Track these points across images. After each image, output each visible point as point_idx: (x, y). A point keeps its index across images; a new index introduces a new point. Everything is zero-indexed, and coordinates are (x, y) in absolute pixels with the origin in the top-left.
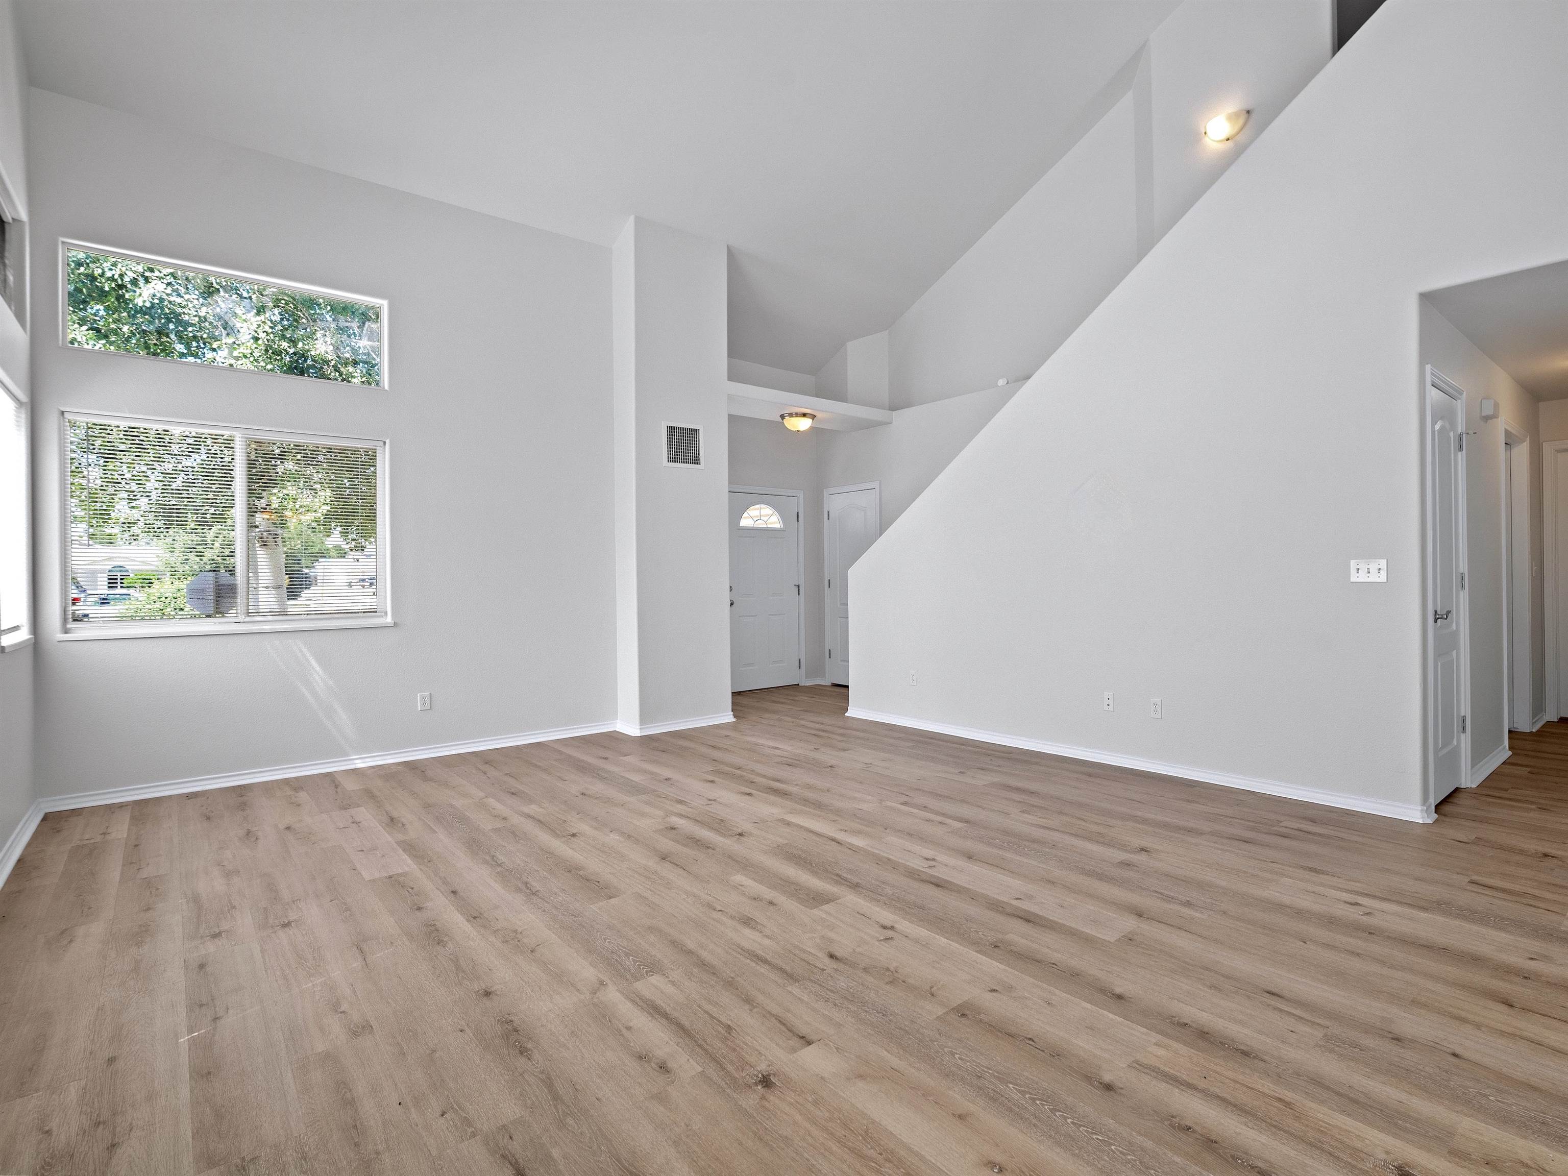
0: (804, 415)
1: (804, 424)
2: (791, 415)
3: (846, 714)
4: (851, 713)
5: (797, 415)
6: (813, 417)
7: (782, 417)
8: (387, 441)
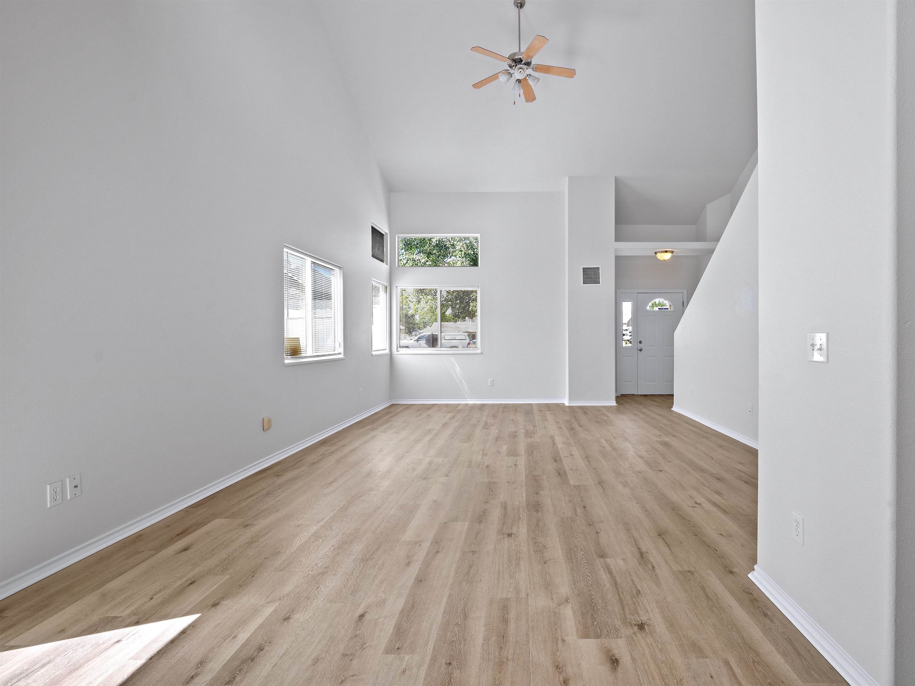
0: (666, 252)
1: (667, 256)
2: (659, 252)
3: (672, 409)
4: (674, 409)
5: (662, 252)
6: (672, 252)
7: (656, 253)
8: (480, 286)
